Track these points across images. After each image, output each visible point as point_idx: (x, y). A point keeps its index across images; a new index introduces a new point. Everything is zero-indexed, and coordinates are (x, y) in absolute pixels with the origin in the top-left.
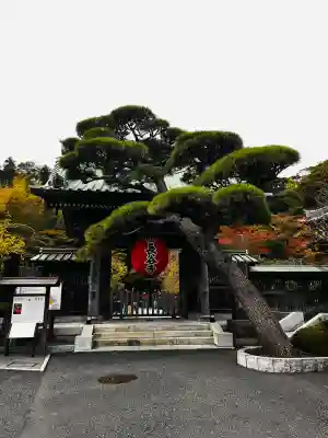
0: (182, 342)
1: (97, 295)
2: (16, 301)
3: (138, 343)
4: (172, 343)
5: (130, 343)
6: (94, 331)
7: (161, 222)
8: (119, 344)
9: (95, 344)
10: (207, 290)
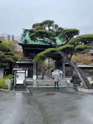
2: (17, 74)
3: (48, 85)
5: (47, 85)
8: (44, 85)
9: (38, 85)
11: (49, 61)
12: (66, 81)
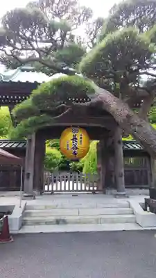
0: (106, 221)
1: (31, 177)
3: (65, 222)
4: (98, 221)
6: (25, 209)
7: (87, 104)
8: (47, 223)
9: (22, 224)
10: (123, 171)
11: (75, 139)
12: (129, 207)
